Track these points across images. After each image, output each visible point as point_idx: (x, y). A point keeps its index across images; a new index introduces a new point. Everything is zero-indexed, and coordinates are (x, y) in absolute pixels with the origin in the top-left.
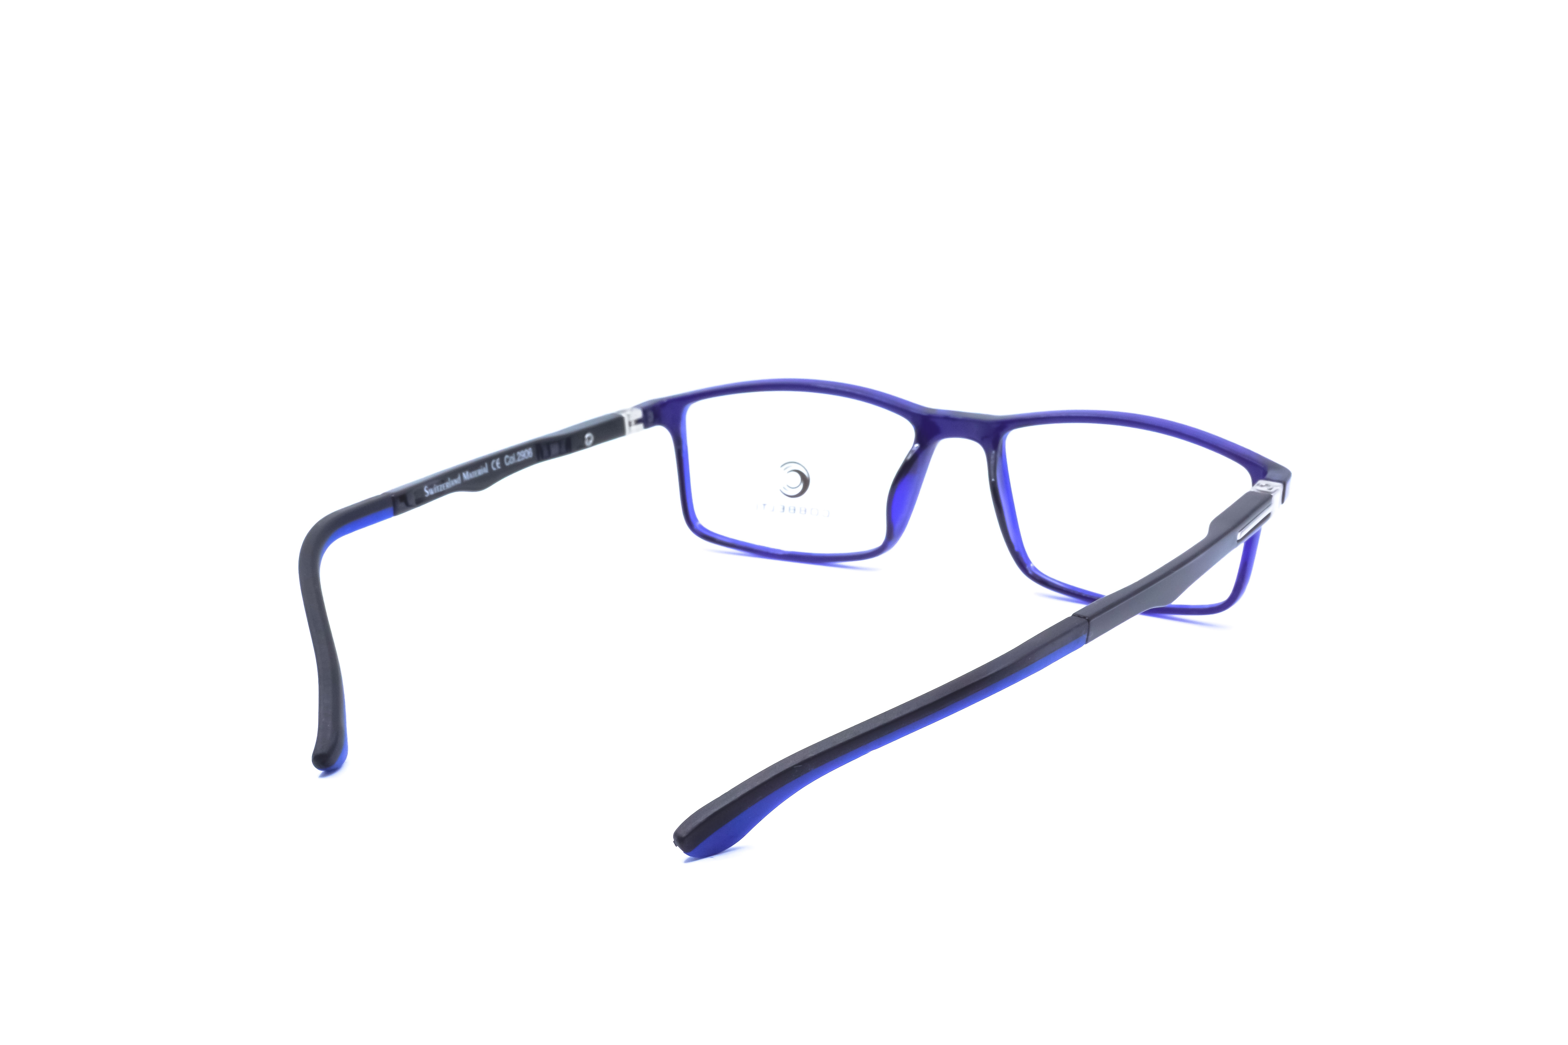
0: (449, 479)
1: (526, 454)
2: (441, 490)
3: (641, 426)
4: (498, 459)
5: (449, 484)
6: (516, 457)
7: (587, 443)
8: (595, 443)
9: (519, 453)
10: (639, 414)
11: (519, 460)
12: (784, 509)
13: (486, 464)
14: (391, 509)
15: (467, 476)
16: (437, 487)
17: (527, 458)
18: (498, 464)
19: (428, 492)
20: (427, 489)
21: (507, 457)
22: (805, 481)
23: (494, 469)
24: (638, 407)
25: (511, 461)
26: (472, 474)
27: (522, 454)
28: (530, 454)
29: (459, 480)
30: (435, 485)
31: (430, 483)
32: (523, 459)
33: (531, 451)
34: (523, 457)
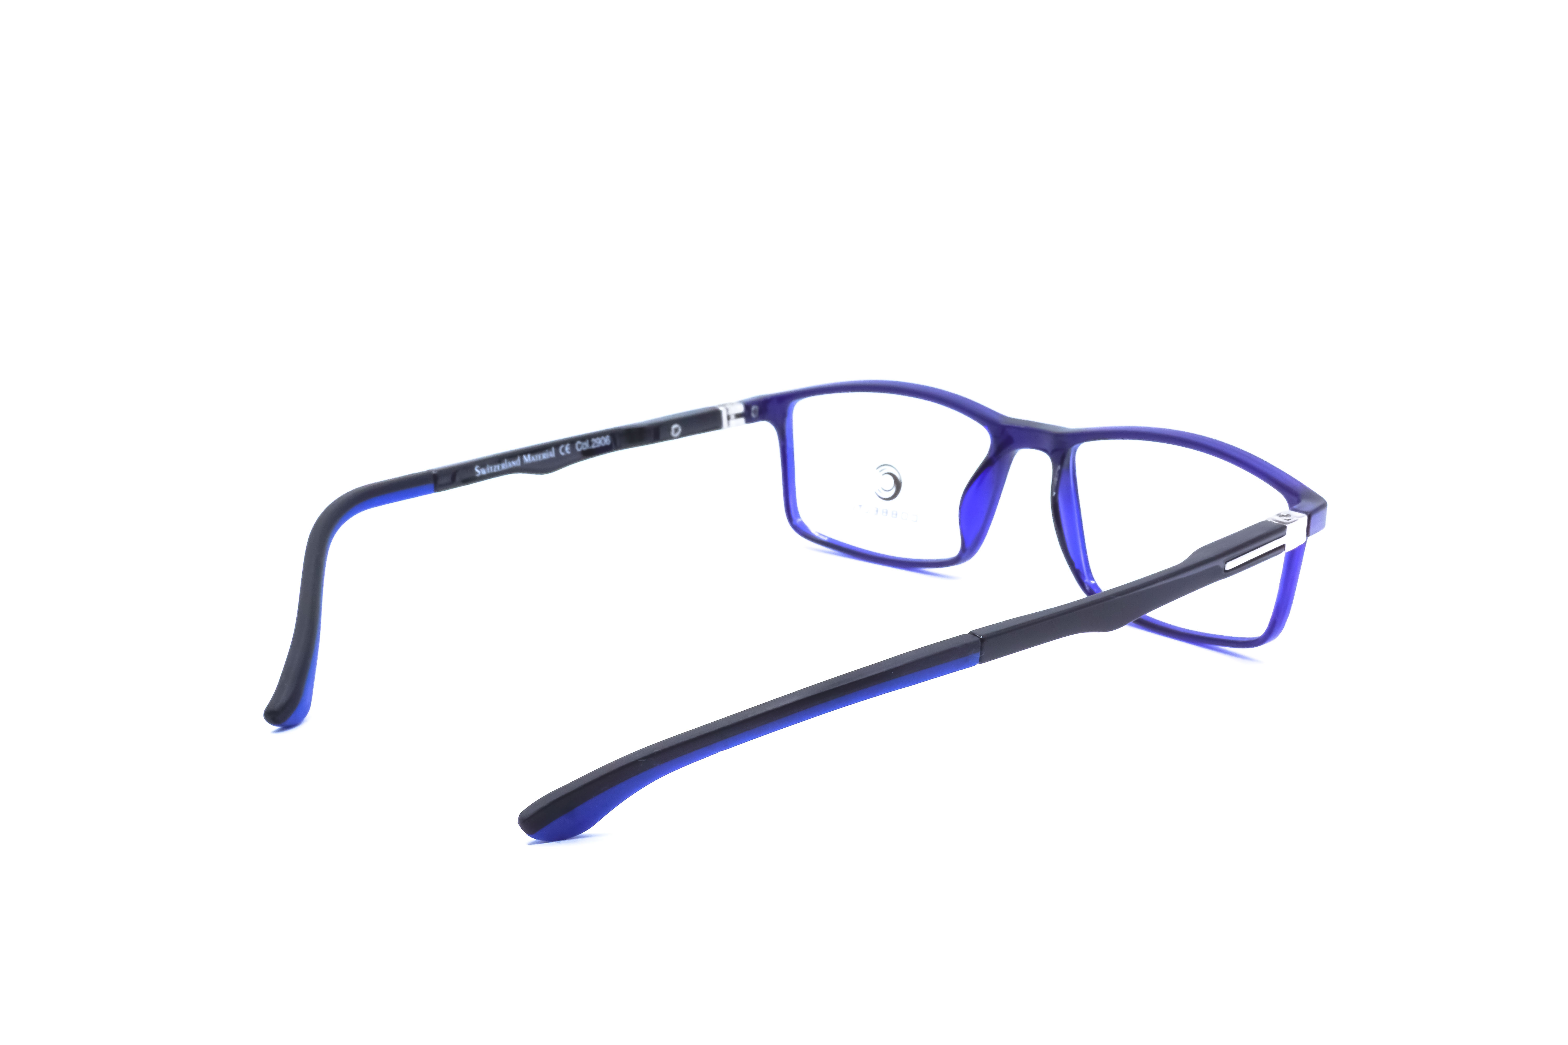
0: (506, 460)
1: (603, 441)
2: (495, 471)
3: (742, 420)
4: (569, 445)
5: (505, 466)
7: (673, 434)
8: (683, 435)
9: (593, 440)
10: (741, 409)
11: (593, 447)
12: (877, 511)
13: (553, 449)
14: (431, 485)
15: (528, 459)
16: (491, 468)
17: (603, 445)
19: (479, 471)
20: (479, 469)
21: (579, 442)
22: (898, 484)
23: (562, 454)
24: (741, 402)
25: (584, 447)
26: (535, 458)
27: (598, 441)
28: (608, 442)
29: (518, 462)
30: (488, 466)
31: (483, 463)
32: (598, 446)
33: (608, 438)
34: (598, 444)
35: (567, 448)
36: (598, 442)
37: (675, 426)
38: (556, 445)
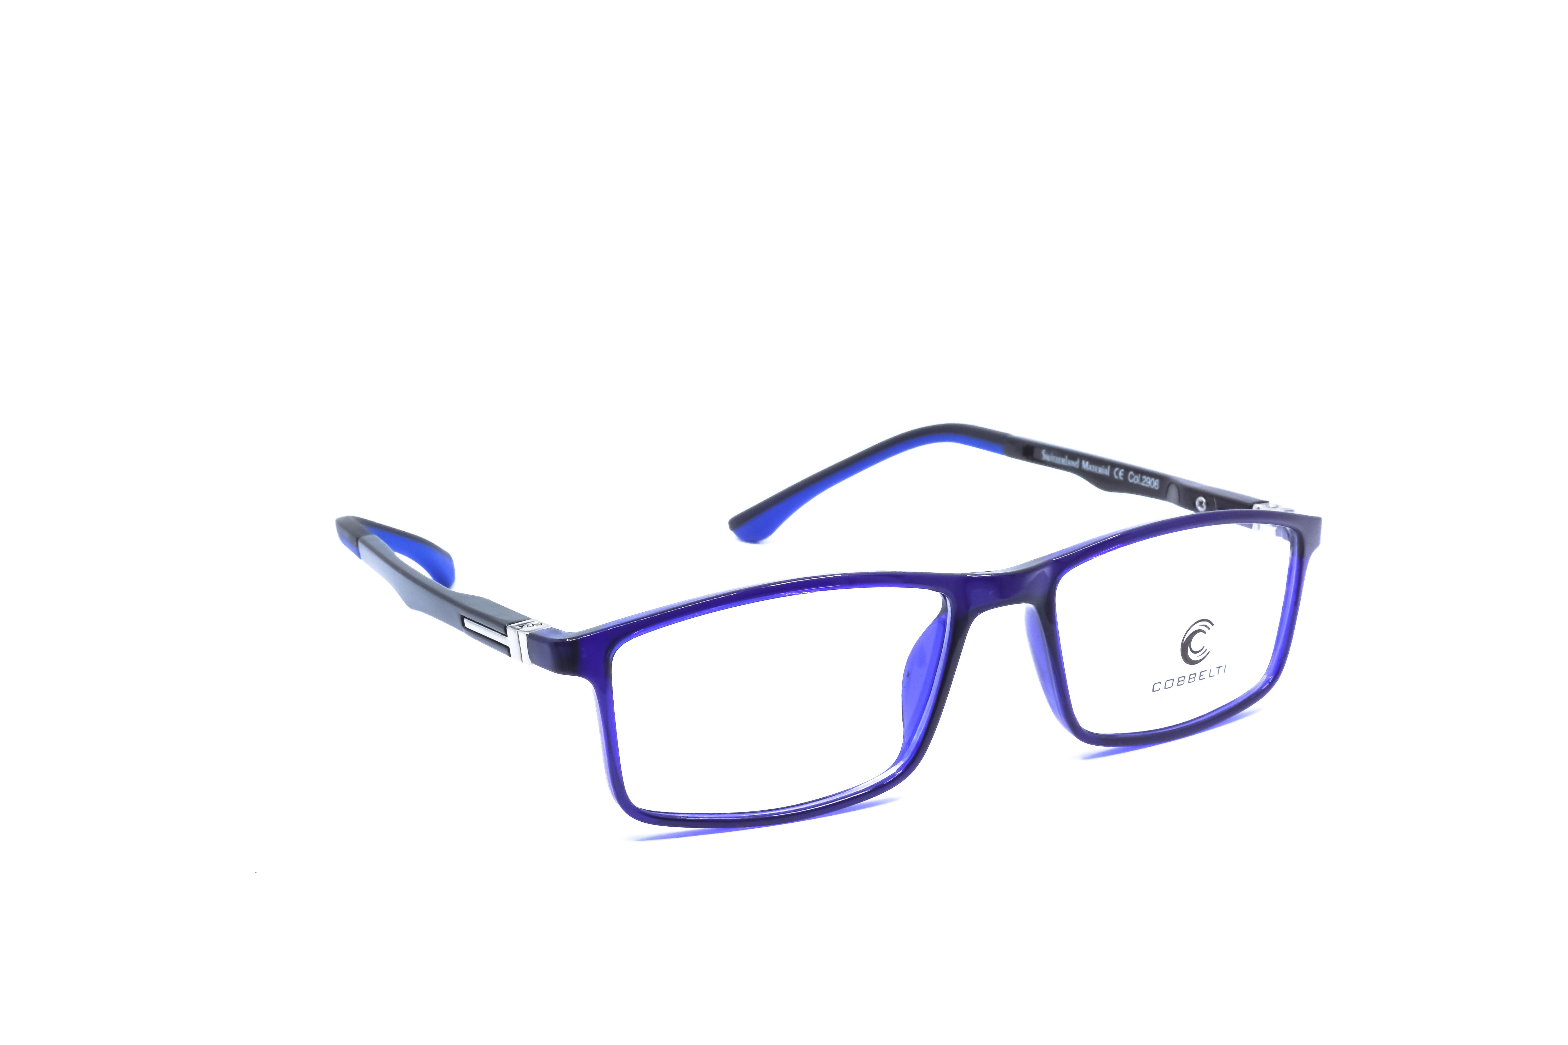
0: (1067, 457)
1: (1152, 483)
2: (1056, 462)
4: (1122, 470)
5: (1063, 461)
6: (1141, 480)
9: (1144, 477)
11: (1143, 484)
13: (1109, 467)
15: (1086, 465)
16: (1054, 457)
17: (1152, 487)
18: (1121, 474)
19: (1045, 456)
20: (1045, 453)
21: (1131, 473)
23: (1116, 477)
25: (1135, 480)
26: (1092, 468)
27: (1148, 481)
28: (1156, 486)
29: (1078, 464)
30: (1052, 454)
31: (1051, 449)
32: (1148, 486)
33: (1157, 482)
34: (1148, 484)
37: (1202, 499)
38: (1113, 465)
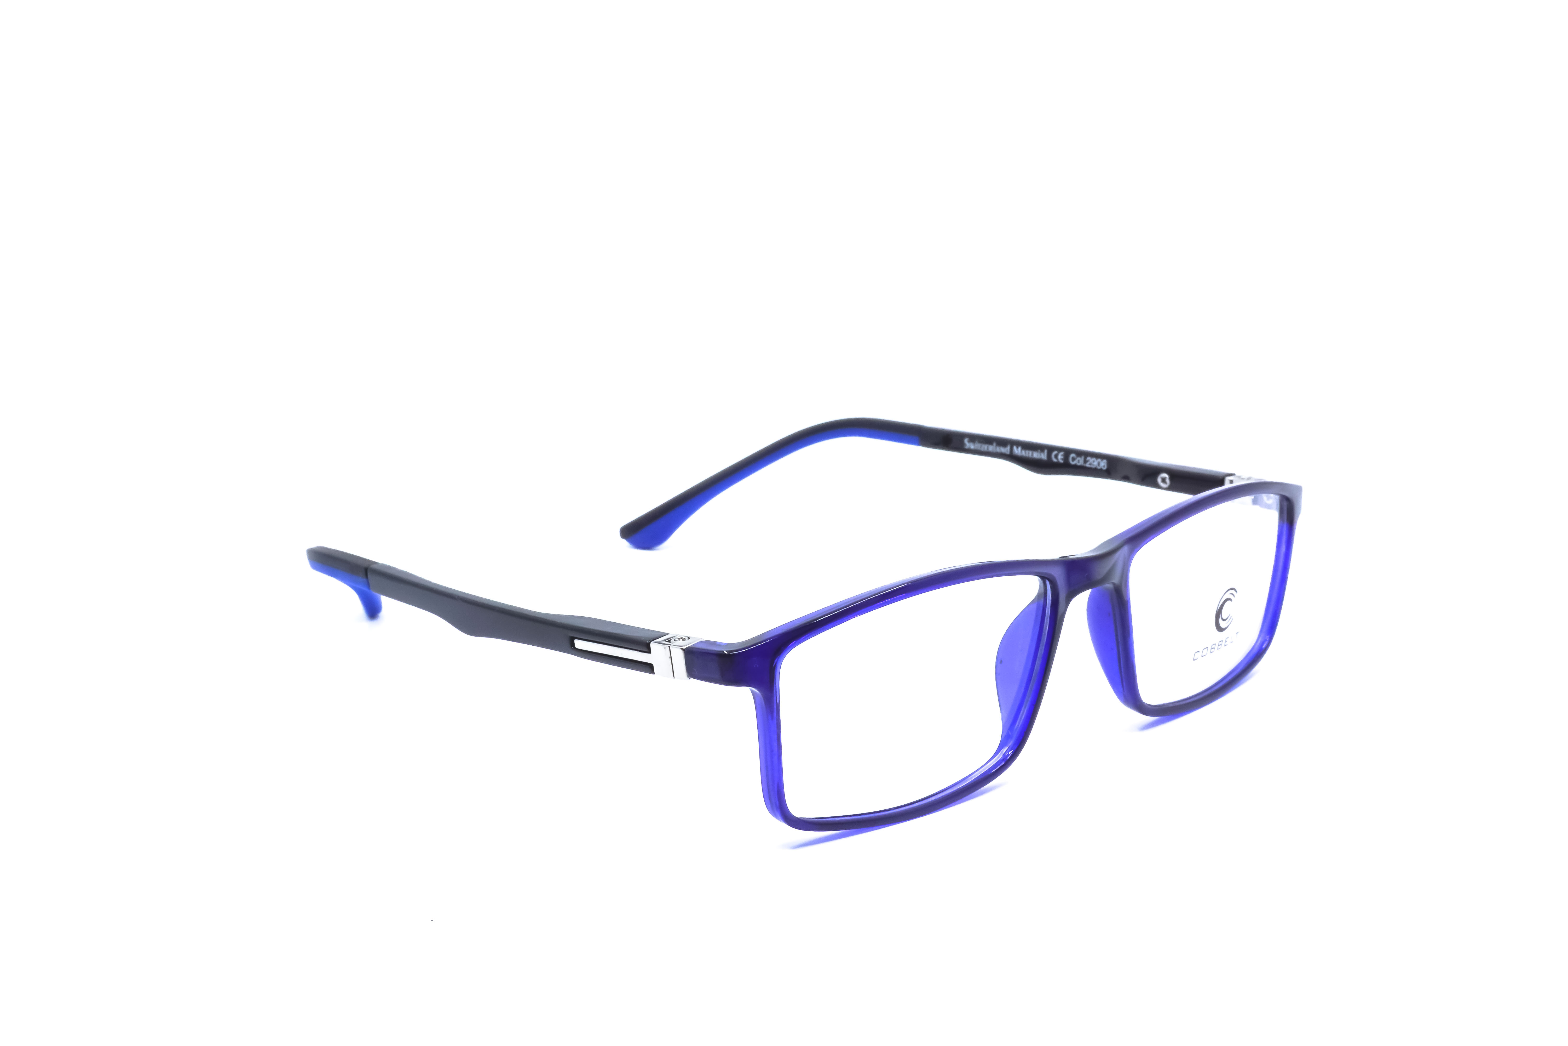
0: (995, 444)
1: (1099, 464)
2: (982, 449)
4: (1062, 453)
5: (991, 448)
6: (1085, 461)
8: (1170, 488)
9: (1089, 458)
11: (1087, 465)
13: (1046, 451)
15: (1018, 451)
16: (980, 445)
17: (1099, 467)
19: (968, 444)
20: (968, 442)
21: (1073, 455)
23: (1054, 460)
25: (1078, 462)
26: (1025, 452)
27: (1094, 461)
28: (1104, 466)
29: (1007, 450)
30: (977, 442)
31: (974, 438)
32: (1093, 467)
33: (1104, 463)
34: (1094, 465)
35: (1060, 457)
36: (1093, 463)
37: (1165, 475)
38: (1051, 449)
